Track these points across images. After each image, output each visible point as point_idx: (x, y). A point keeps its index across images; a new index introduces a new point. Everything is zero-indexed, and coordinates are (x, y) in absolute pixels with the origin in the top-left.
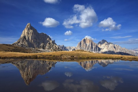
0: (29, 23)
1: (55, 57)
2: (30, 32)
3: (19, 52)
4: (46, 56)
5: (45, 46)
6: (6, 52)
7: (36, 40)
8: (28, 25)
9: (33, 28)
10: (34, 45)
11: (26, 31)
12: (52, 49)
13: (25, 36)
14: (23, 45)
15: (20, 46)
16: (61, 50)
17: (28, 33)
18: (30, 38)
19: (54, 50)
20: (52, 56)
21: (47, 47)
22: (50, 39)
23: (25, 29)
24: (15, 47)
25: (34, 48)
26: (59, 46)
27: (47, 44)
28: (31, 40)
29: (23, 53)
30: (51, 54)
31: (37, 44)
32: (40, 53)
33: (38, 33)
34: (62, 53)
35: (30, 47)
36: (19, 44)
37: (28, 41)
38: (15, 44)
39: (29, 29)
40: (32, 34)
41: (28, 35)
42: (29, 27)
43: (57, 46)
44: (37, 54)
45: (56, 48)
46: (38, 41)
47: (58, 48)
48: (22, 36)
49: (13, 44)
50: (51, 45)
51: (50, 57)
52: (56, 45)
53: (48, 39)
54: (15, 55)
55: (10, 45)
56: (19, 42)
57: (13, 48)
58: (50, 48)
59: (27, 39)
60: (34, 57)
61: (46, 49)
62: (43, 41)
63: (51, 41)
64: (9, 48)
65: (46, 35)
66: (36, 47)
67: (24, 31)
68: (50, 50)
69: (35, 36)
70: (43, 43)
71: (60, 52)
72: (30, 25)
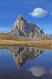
0: (20, 15)
1: (44, 46)
2: (21, 22)
3: (12, 40)
4: (35, 44)
5: (34, 34)
6: (3, 40)
7: (26, 29)
8: (19, 17)
9: (24, 19)
10: (24, 34)
11: (18, 21)
12: (40, 37)
13: (17, 26)
14: (15, 34)
15: (13, 34)
16: (49, 39)
17: (19, 24)
18: (21, 28)
19: (42, 39)
20: (41, 44)
21: (35, 36)
22: (39, 28)
23: (17, 20)
24: (9, 36)
25: (25, 36)
26: (47, 34)
27: (35, 33)
28: (22, 30)
29: (16, 41)
30: (40, 43)
31: (27, 33)
32: (30, 42)
33: (28, 23)
34: (50, 42)
35: (21, 35)
36: (13, 33)
37: (19, 31)
38: (9, 33)
39: (20, 20)
40: (23, 24)
41: (20, 25)
42: (20, 18)
43: (44, 35)
44: (27, 42)
45: (43, 37)
46: (28, 30)
47: (46, 37)
48: (15, 26)
49: (8, 34)
50: (39, 34)
51: (39, 45)
52: (44, 33)
53: (36, 29)
54: (10, 43)
55: (6, 34)
56: (12, 32)
57: (8, 36)
58: (39, 37)
59: (18, 29)
60: (25, 45)
61: (35, 38)
62: (32, 30)
63: (40, 30)
64: (5, 37)
65: (35, 24)
66: (26, 36)
67: (16, 22)
68: (38, 39)
69: (25, 26)
70: (33, 32)
71: (48, 41)
72: (21, 16)
